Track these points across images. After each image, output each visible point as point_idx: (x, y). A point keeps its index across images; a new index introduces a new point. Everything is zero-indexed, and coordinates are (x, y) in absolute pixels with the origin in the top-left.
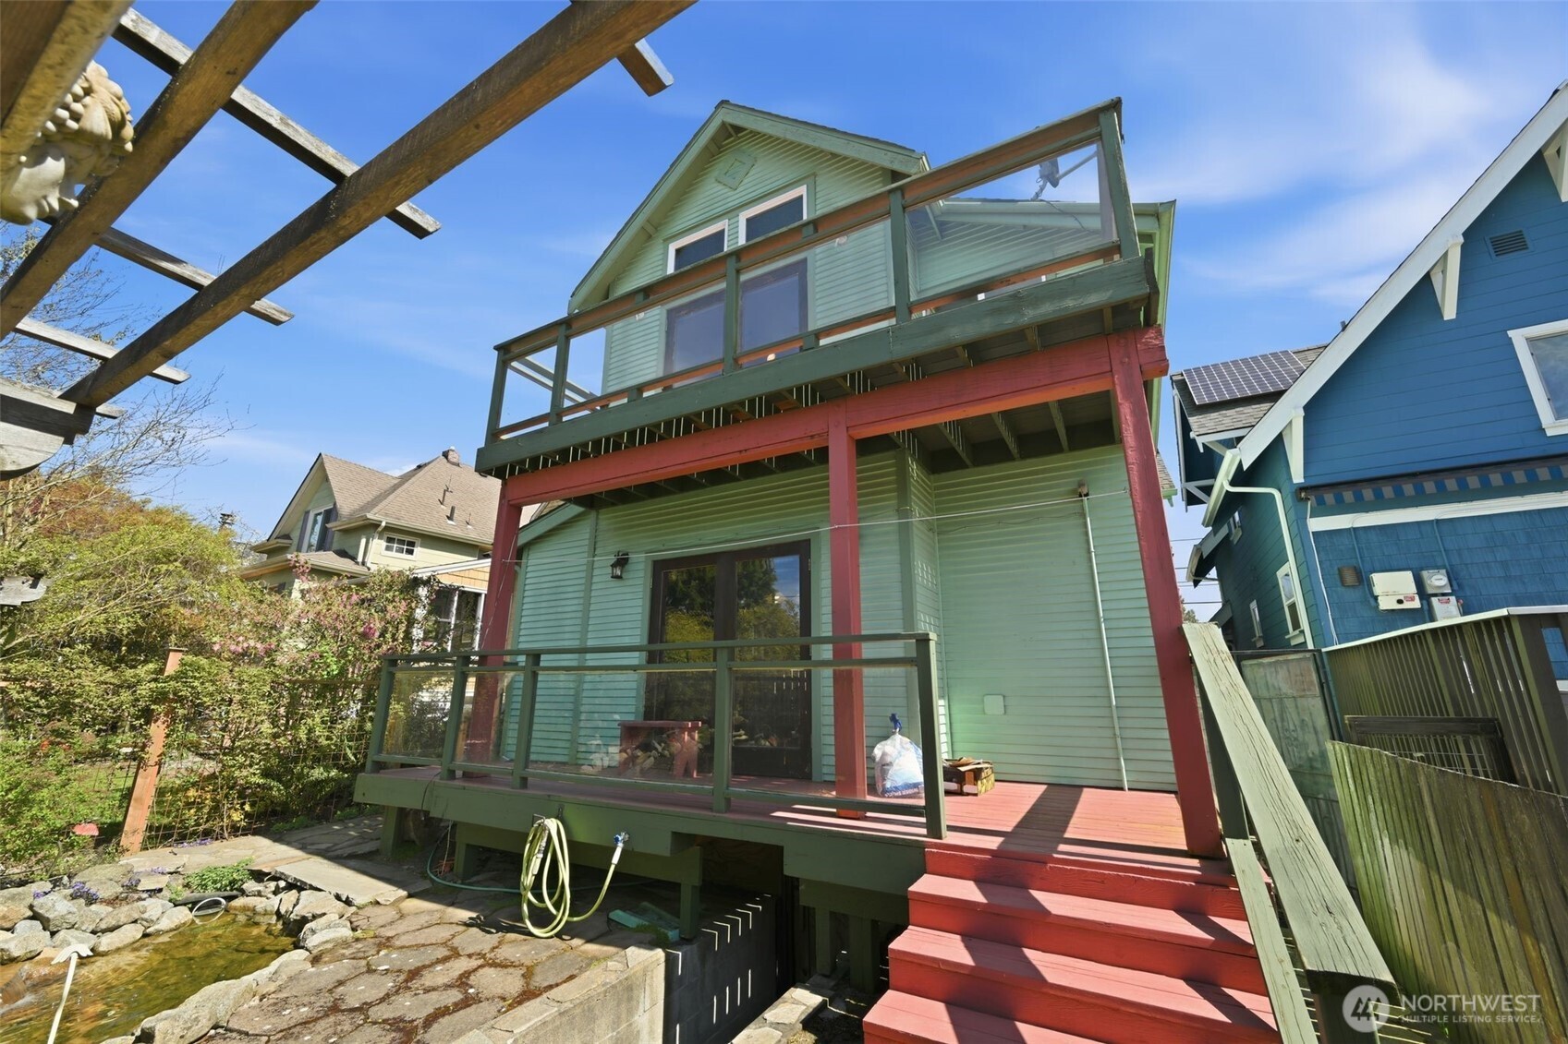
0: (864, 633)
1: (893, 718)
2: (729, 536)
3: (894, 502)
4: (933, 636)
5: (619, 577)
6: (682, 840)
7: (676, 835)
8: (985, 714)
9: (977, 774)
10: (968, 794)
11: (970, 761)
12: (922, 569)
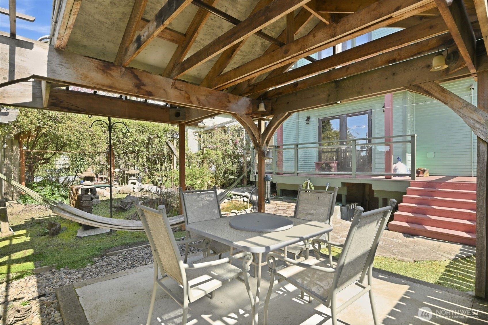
0: (393, 135)
1: (398, 158)
2: (343, 110)
3: (402, 97)
4: (416, 135)
5: (308, 124)
6: (344, 184)
7: (342, 183)
8: (427, 157)
9: (424, 171)
10: (420, 177)
11: (422, 168)
12: (409, 116)
